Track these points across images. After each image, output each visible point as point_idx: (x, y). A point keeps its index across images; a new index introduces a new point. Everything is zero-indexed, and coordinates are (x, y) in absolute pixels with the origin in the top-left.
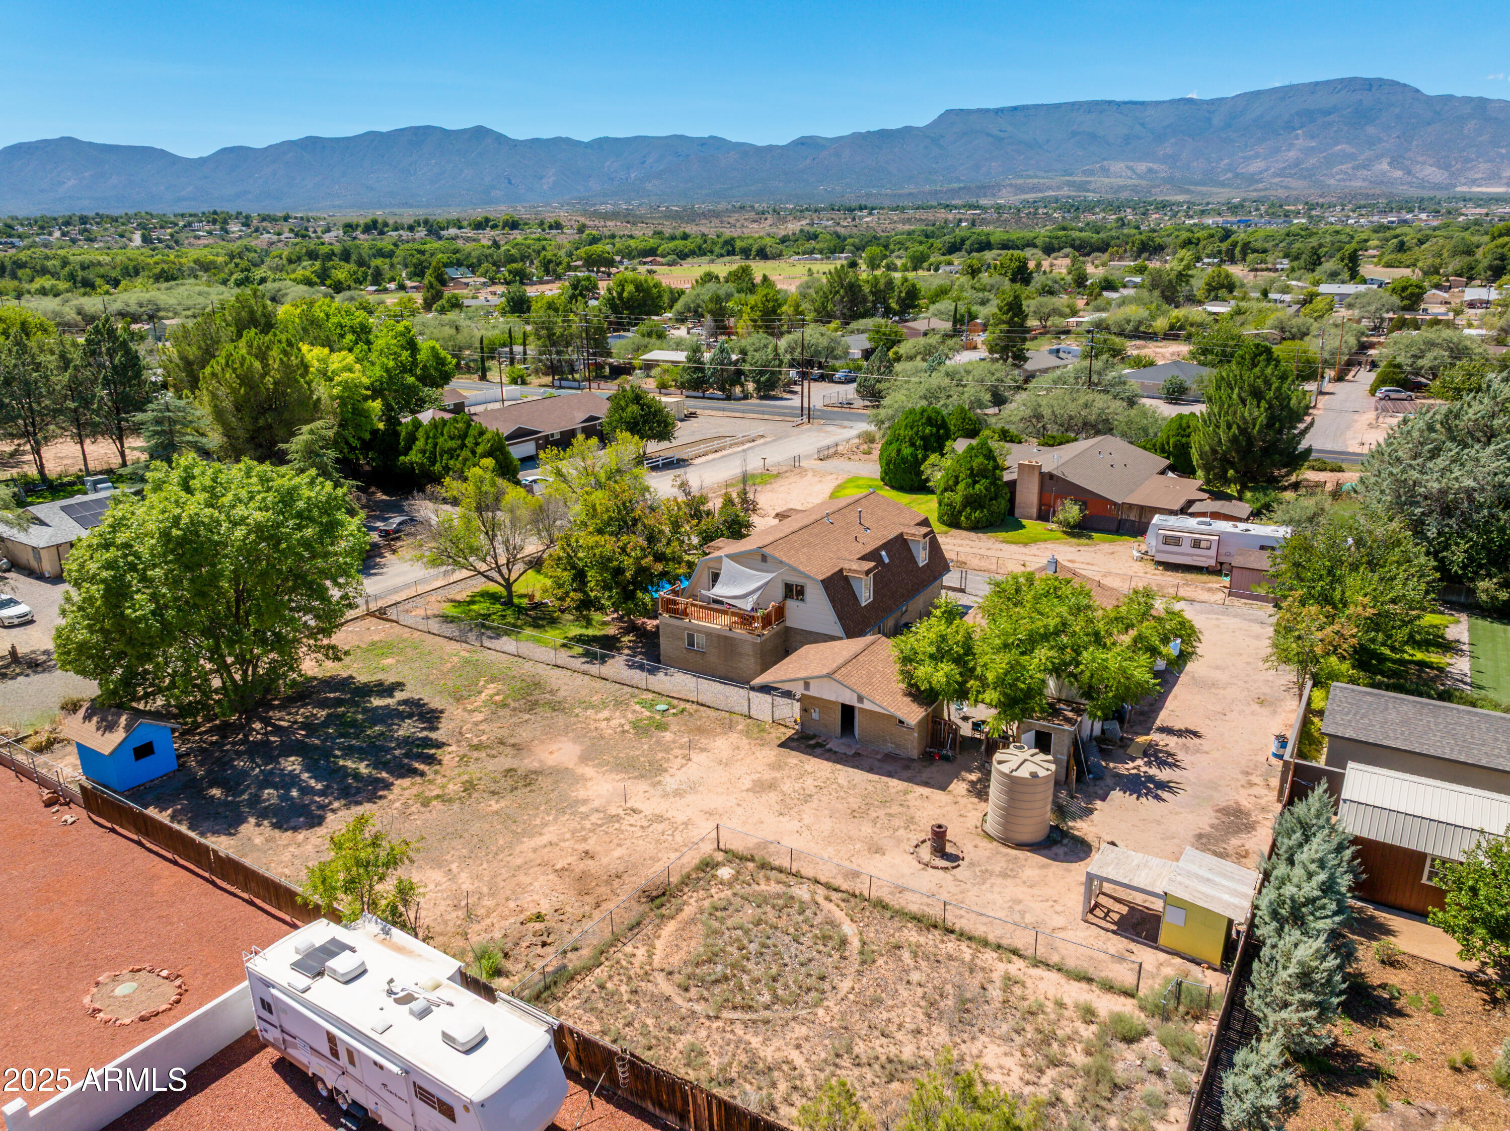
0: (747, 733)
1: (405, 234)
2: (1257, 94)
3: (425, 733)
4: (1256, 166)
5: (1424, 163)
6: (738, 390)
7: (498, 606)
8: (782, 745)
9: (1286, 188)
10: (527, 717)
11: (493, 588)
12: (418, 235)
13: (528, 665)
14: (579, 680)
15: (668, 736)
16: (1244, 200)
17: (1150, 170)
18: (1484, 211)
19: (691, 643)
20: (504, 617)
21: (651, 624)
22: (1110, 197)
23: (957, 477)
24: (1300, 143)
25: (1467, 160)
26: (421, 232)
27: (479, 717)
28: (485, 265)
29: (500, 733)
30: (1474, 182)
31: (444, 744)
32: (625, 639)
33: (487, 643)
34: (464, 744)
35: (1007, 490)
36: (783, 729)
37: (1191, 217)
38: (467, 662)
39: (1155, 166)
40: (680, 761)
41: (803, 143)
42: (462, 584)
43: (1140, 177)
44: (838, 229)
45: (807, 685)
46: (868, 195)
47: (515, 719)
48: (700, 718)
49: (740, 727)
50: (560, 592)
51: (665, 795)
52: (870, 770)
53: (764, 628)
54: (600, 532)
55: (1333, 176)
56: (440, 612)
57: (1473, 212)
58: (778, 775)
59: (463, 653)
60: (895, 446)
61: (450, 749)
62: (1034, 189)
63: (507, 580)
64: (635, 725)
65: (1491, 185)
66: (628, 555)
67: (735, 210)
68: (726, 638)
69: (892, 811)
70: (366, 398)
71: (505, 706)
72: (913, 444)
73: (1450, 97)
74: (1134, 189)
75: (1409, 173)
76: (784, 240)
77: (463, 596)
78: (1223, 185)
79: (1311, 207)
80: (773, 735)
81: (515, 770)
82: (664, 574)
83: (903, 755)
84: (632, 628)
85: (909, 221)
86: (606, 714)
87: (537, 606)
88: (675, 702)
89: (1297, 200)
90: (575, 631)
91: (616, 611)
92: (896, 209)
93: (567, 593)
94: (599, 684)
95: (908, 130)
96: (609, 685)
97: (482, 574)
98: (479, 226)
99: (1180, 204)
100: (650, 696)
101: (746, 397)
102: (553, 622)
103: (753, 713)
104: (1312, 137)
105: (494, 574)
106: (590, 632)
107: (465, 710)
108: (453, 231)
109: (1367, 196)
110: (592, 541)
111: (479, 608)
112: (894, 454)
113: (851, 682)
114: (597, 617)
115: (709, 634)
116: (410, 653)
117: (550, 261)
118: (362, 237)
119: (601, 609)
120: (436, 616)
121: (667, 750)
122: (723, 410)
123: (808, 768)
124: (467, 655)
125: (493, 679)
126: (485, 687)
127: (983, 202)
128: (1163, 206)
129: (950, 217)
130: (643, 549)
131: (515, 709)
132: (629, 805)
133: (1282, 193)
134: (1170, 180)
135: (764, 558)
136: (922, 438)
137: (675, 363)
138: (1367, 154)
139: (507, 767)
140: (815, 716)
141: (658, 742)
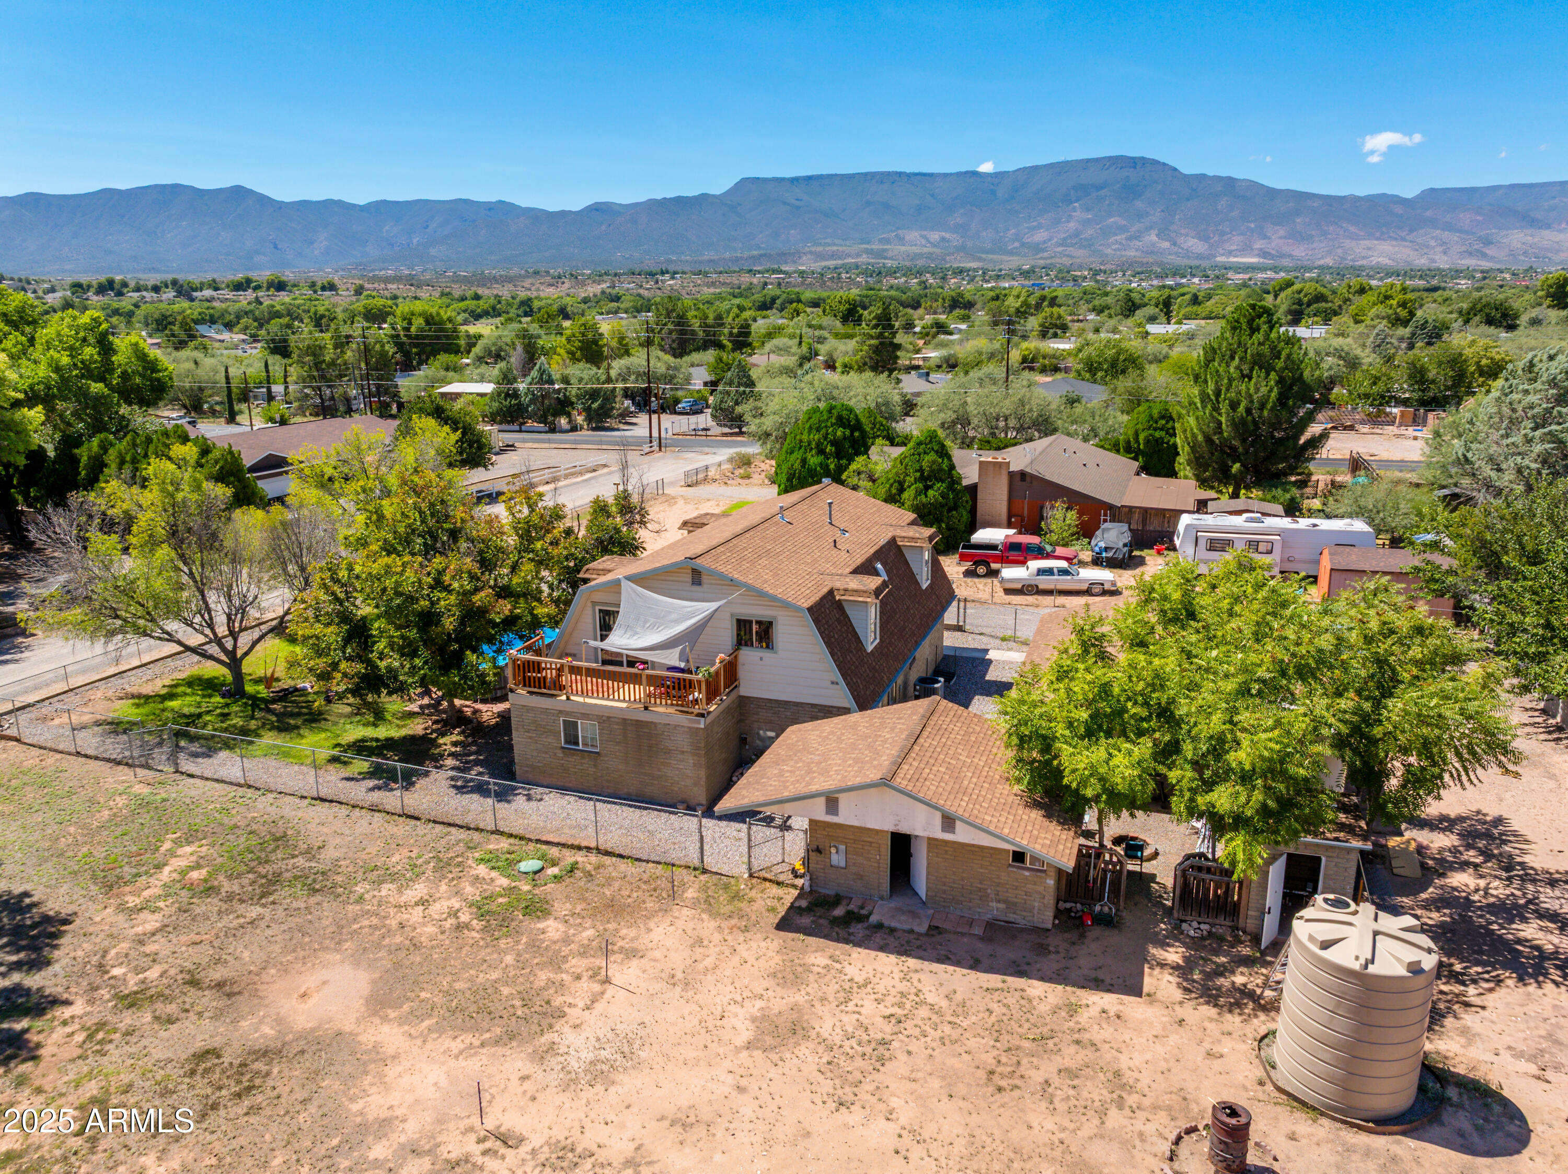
0: (708, 904)
1: (148, 295)
2: (1035, 169)
3: (16, 977)
4: (1040, 236)
5: (1187, 235)
6: (563, 422)
7: (218, 699)
8: (784, 925)
9: (1069, 256)
10: (254, 911)
11: (212, 670)
12: (164, 296)
13: (264, 805)
14: (364, 823)
15: (552, 928)
16: (1033, 267)
17: (943, 239)
18: (1247, 276)
19: (572, 739)
20: (225, 716)
21: (489, 712)
22: (908, 263)
23: (901, 483)
24: (1077, 214)
25: (1223, 233)
26: (170, 294)
27: (150, 922)
28: (244, 321)
29: (191, 957)
30: (1230, 253)
31: (55, 1002)
32: (445, 740)
33: (187, 765)
34: (105, 993)
35: (967, 497)
36: (775, 890)
37: (988, 281)
38: (144, 804)
39: (947, 236)
40: (587, 986)
41: (599, 209)
42: (156, 668)
43: (933, 245)
44: (641, 291)
45: (832, 804)
46: (669, 261)
47: (230, 921)
48: (609, 881)
49: (690, 893)
50: (321, 663)
51: (570, 1083)
52: (975, 965)
53: (709, 701)
54: (389, 550)
55: (1108, 246)
56: (111, 715)
57: (1240, 277)
58: (800, 998)
59: (139, 789)
60: (798, 455)
61: (67, 1012)
62: (833, 256)
63: (232, 654)
64: (482, 910)
65: (1245, 256)
66: (447, 589)
67: (528, 275)
68: (638, 724)
69: (1068, 1063)
70: (17, 404)
71: (210, 890)
72: (821, 452)
73: (1204, 176)
74: (930, 256)
75: (1175, 244)
76: (585, 301)
77: (157, 686)
78: (1011, 253)
79: (1096, 273)
80: (759, 905)
81: (215, 1053)
82: (510, 622)
83: (1022, 922)
84: (457, 720)
85: (713, 284)
86: (419, 890)
87: (286, 695)
88: (554, 852)
89: (1080, 268)
90: (355, 732)
91: (427, 693)
92: (699, 273)
93: (335, 666)
94: (402, 828)
95: (704, 197)
96: (422, 828)
97: (193, 650)
98: (239, 287)
99: (976, 270)
100: (504, 844)
101: (574, 429)
102: (314, 719)
103: (710, 862)
104: (1088, 210)
105: (214, 650)
106: (382, 732)
107: (122, 908)
108: (208, 293)
109: (1142, 264)
110: (376, 568)
111: (183, 704)
112: (797, 465)
113: (929, 790)
114: (393, 704)
115: (605, 719)
116: (30, 794)
117: (323, 316)
118: (95, 298)
119: (402, 690)
120: (98, 724)
121: (556, 962)
122: (549, 441)
123: (852, 971)
124: (146, 790)
125: (191, 837)
126: (172, 854)
127: (785, 268)
128: (960, 272)
129: (755, 281)
130: (473, 577)
131: (230, 897)
132: (490, 1124)
133: (1067, 261)
134: (962, 248)
135: (697, 576)
136: (833, 443)
137: (482, 395)
138: (1137, 226)
139: (199, 1045)
140: (837, 859)
141: (534, 945)
